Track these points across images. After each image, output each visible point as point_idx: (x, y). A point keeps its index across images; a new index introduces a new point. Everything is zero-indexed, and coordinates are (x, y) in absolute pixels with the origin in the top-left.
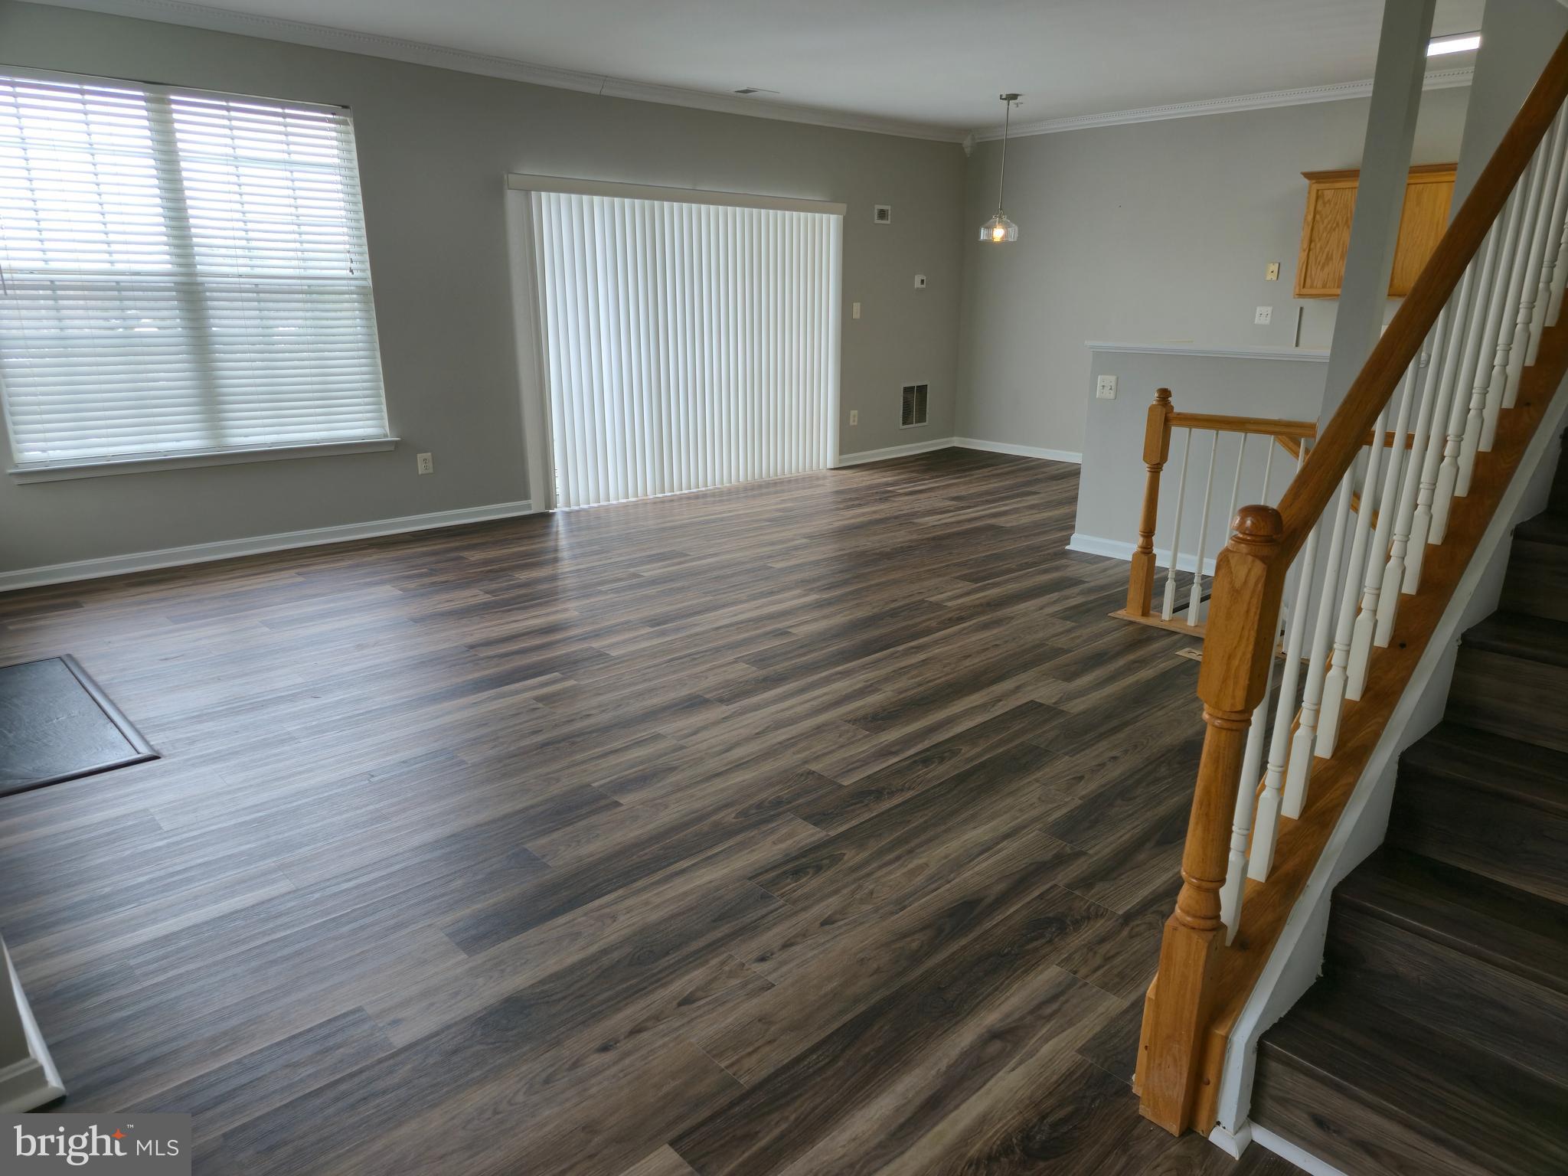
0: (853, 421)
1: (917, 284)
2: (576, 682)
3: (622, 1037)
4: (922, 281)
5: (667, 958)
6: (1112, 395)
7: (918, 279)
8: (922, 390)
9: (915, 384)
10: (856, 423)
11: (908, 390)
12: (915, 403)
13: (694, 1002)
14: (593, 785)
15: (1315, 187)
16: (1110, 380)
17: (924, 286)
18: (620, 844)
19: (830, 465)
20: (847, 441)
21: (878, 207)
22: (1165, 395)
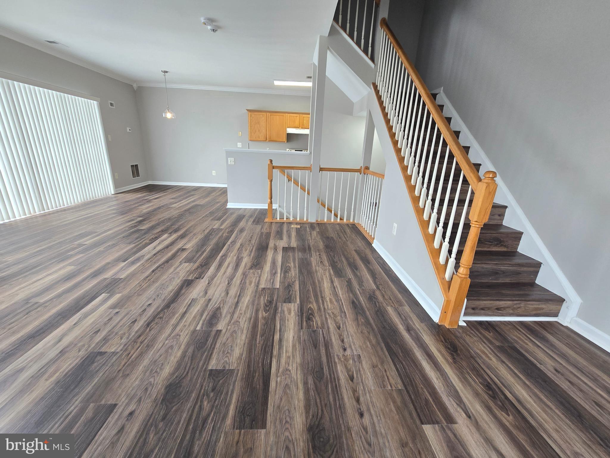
0: (117, 177)
1: (128, 131)
2: (120, 295)
3: (358, 406)
4: (130, 130)
5: (325, 370)
6: (233, 163)
7: (128, 129)
8: (136, 166)
9: (134, 164)
10: (118, 178)
11: (132, 166)
12: (135, 170)
13: (353, 376)
14: (198, 328)
15: (250, 113)
16: (233, 159)
17: (131, 131)
18: (244, 344)
19: (113, 193)
20: (117, 184)
21: (110, 102)
22: (271, 161)
